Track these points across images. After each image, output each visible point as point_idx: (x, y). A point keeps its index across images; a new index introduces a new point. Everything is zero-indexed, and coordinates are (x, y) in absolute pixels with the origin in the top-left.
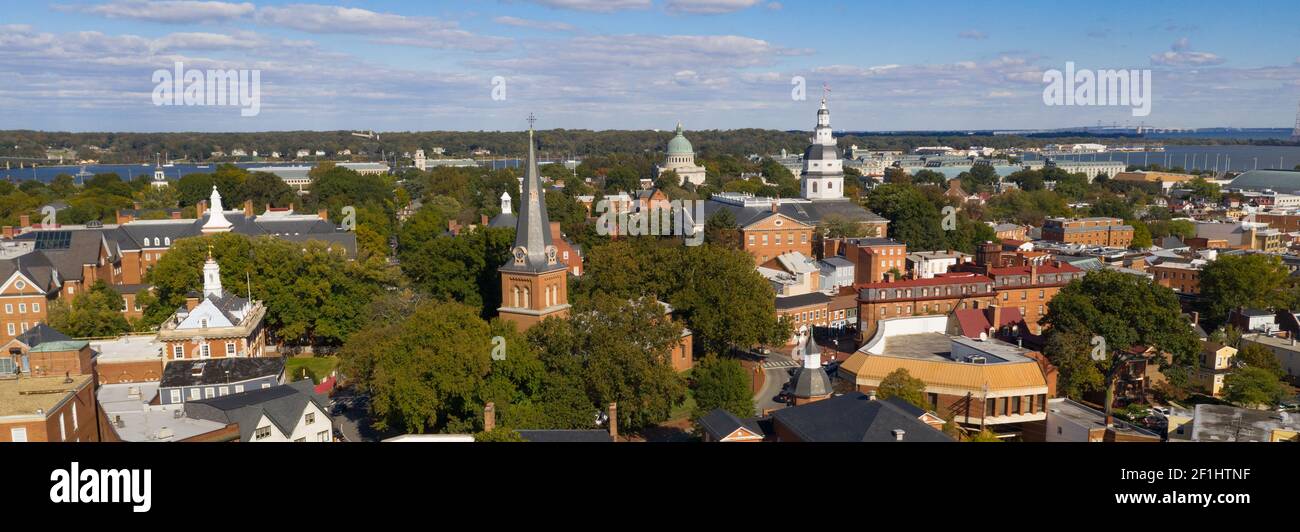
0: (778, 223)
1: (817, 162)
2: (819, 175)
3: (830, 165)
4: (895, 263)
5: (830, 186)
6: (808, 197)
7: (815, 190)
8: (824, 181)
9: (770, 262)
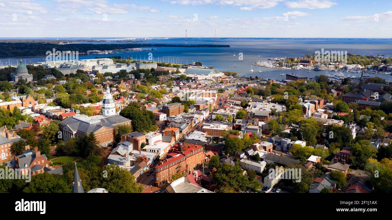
0: (103, 129)
1: (108, 104)
2: (109, 108)
3: (112, 105)
4: (143, 141)
5: (112, 111)
6: (106, 115)
7: (108, 113)
8: (111, 110)
9: (115, 153)
